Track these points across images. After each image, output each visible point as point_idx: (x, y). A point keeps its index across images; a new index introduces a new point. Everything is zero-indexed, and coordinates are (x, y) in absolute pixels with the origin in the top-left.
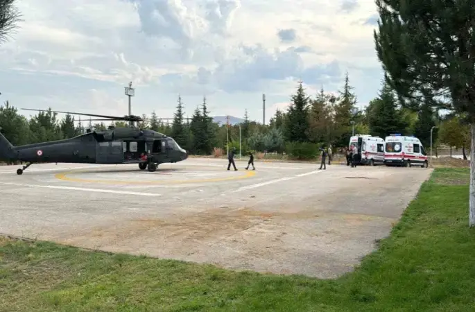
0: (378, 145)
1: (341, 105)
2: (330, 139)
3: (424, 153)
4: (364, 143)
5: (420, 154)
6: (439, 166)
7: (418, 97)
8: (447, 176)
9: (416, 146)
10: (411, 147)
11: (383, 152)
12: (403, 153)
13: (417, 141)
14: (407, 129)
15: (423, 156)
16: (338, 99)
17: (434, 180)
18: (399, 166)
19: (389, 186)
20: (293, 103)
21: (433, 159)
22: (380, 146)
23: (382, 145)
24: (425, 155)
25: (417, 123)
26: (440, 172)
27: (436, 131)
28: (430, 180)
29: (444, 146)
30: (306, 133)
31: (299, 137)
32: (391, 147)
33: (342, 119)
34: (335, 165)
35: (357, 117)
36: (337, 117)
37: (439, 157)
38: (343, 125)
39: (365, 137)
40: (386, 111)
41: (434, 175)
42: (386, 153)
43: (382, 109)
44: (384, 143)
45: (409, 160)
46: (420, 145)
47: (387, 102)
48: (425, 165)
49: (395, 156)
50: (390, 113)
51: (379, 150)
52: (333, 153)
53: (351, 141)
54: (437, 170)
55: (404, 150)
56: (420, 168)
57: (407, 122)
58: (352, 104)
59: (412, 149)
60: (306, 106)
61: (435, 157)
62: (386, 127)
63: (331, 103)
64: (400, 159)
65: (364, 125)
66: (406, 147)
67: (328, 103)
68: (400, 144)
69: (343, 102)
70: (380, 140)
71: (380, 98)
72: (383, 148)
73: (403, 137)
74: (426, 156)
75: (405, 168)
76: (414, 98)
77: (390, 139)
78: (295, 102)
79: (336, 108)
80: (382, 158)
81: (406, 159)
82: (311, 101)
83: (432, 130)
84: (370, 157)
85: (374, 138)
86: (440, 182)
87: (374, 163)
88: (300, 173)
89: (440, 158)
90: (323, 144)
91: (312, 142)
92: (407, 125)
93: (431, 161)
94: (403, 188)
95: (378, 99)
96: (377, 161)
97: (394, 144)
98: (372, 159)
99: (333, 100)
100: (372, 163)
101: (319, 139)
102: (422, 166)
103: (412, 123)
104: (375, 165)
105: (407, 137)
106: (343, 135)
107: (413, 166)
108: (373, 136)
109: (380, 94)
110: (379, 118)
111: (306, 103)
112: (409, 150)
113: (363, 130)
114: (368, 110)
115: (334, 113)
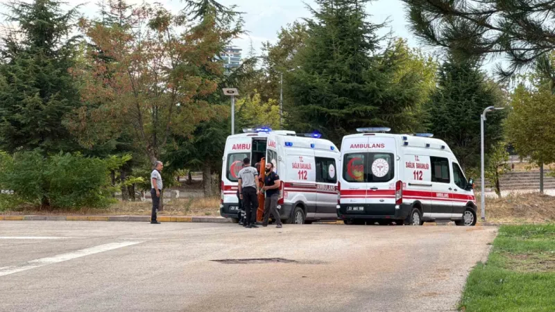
0: (318, 160)
1: (189, 39)
2: (155, 145)
3: (462, 183)
4: (273, 154)
5: (452, 186)
6: (510, 221)
7: (477, 13)
8: (541, 249)
9: (437, 163)
10: (423, 166)
11: (334, 181)
12: (399, 184)
13: (439, 147)
14: (408, 112)
15: (461, 191)
16: (180, 20)
17: (501, 260)
18: (385, 222)
19: (364, 282)
20: (16, 25)
21: (488, 201)
22: (323, 163)
23: (332, 161)
24: (468, 187)
25: (436, 98)
26: (515, 238)
27: (494, 119)
28: (491, 262)
29: (519, 164)
30: (67, 123)
31: (43, 135)
32: (360, 167)
33: (195, 81)
34: (172, 226)
35: (242, 76)
36: (177, 75)
37: (504, 194)
38: (196, 98)
39: (276, 138)
40: (338, 60)
41: (501, 246)
42: (346, 185)
43: (328, 55)
44: (338, 156)
45: (417, 205)
46: (452, 159)
47: (343, 34)
48: (468, 218)
49: (372, 192)
50: (352, 66)
51: (322, 175)
52: (164, 187)
53: (228, 149)
54: (508, 231)
55: (403, 174)
56: (451, 227)
57: (406, 92)
58: (227, 35)
59: (427, 173)
60: (64, 39)
61: (493, 194)
62: (342, 106)
63: (154, 33)
64: (392, 201)
65: (264, 99)
66: (409, 165)
67: (142, 30)
68: (390, 158)
69: (198, 31)
70: (324, 147)
71: (317, 21)
72: (337, 170)
73: (399, 137)
74: (471, 193)
75: (404, 228)
76: (464, 15)
77: (354, 142)
78: (26, 25)
79: (172, 45)
80: (331, 200)
81: (408, 201)
82: (82, 23)
83: (483, 118)
84: (291, 198)
85: (307, 140)
86: (522, 267)
87: (306, 214)
88: (50, 253)
89: (510, 198)
90: (128, 157)
91: (87, 153)
92: (410, 101)
93: (481, 207)
94: (413, 285)
95: (311, 24)
96: (316, 209)
97: (370, 158)
98: (300, 204)
99: (160, 23)
100: (299, 216)
101: (113, 144)
102: (459, 222)
103: (424, 97)
104: (308, 221)
105: (410, 138)
106: (198, 131)
107: (431, 220)
108: (300, 133)
109: (318, 8)
110: (318, 80)
111: (64, 29)
112: (418, 175)
113: (263, 117)
114: (276, 56)
115: (167, 62)
